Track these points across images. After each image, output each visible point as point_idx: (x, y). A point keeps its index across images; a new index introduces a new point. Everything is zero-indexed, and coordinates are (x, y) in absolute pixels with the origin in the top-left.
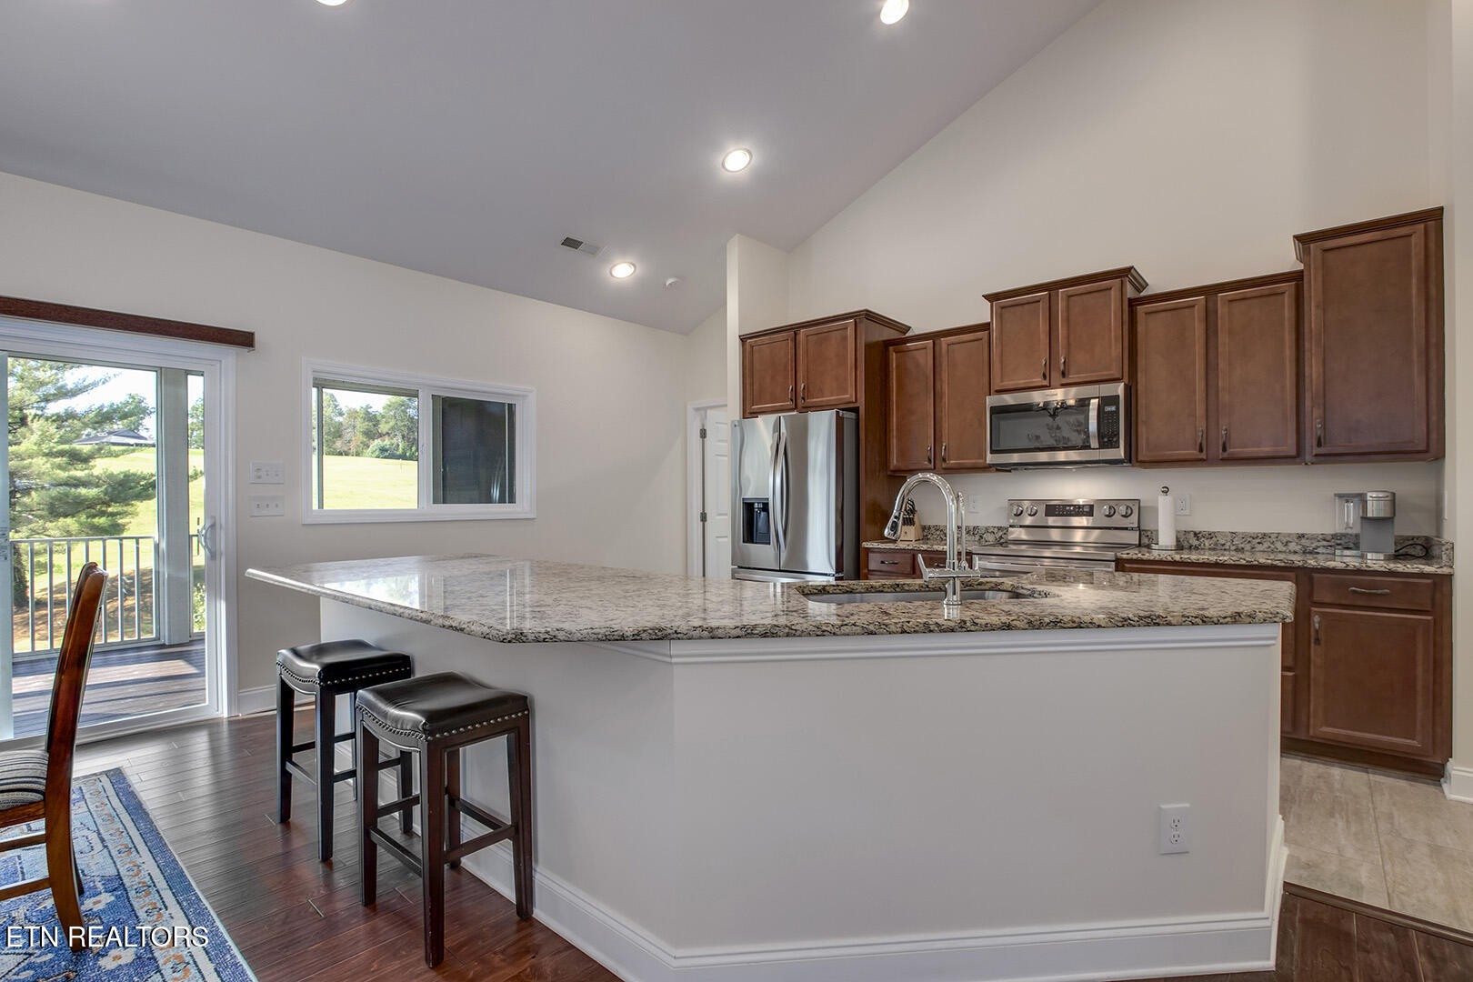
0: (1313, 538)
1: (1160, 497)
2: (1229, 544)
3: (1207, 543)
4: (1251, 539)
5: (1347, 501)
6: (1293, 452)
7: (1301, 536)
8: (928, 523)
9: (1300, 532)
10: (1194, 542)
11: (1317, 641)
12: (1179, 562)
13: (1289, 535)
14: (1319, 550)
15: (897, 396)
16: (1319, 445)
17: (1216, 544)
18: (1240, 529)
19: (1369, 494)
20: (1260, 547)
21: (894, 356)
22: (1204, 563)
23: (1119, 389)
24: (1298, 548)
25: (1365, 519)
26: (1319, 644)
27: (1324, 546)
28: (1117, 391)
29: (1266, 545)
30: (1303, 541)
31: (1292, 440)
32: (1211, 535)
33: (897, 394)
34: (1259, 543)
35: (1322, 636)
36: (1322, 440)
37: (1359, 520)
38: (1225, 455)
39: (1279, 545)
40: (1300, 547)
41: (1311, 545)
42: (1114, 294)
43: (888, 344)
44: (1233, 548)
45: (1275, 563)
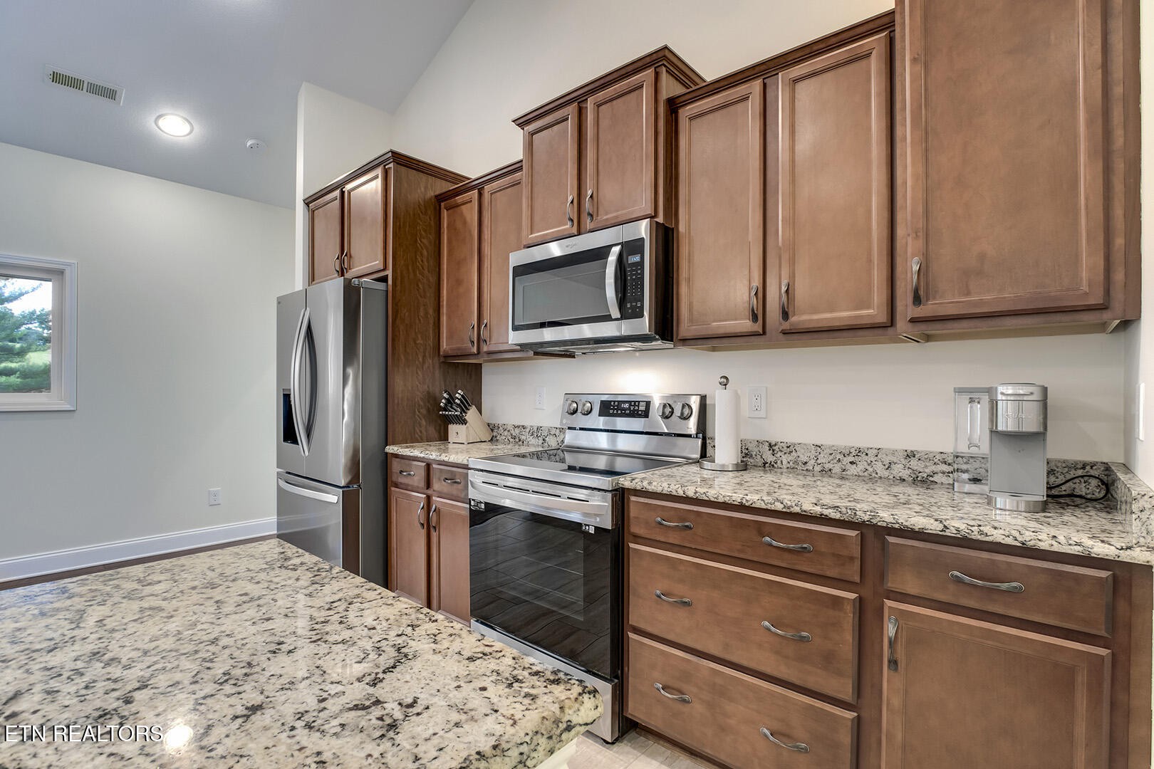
0: (928, 458)
1: (717, 391)
2: (812, 462)
3: (785, 459)
4: (841, 457)
5: (972, 401)
6: (882, 318)
7: (910, 455)
8: (499, 420)
9: (910, 448)
10: (769, 458)
11: (893, 663)
12: (691, 498)
13: (894, 452)
14: (936, 478)
15: (447, 265)
16: (917, 300)
17: (796, 462)
18: (826, 440)
19: (1001, 389)
20: (853, 470)
21: (445, 213)
22: (724, 503)
23: (643, 230)
24: (905, 474)
25: (994, 433)
26: (896, 670)
27: (943, 473)
28: (640, 233)
29: (862, 465)
30: (914, 463)
31: (878, 297)
32: (790, 449)
33: (447, 260)
34: (851, 463)
35: (901, 655)
36: (921, 293)
37: (988, 432)
38: (786, 325)
39: (880, 468)
40: (908, 472)
41: (926, 469)
42: (646, 93)
43: (441, 198)
44: (818, 468)
45: (826, 512)
